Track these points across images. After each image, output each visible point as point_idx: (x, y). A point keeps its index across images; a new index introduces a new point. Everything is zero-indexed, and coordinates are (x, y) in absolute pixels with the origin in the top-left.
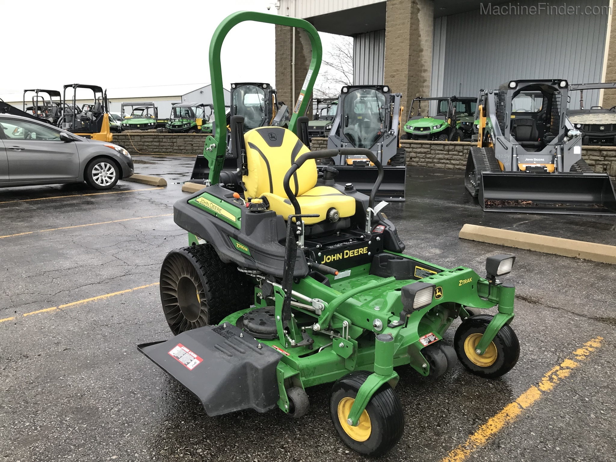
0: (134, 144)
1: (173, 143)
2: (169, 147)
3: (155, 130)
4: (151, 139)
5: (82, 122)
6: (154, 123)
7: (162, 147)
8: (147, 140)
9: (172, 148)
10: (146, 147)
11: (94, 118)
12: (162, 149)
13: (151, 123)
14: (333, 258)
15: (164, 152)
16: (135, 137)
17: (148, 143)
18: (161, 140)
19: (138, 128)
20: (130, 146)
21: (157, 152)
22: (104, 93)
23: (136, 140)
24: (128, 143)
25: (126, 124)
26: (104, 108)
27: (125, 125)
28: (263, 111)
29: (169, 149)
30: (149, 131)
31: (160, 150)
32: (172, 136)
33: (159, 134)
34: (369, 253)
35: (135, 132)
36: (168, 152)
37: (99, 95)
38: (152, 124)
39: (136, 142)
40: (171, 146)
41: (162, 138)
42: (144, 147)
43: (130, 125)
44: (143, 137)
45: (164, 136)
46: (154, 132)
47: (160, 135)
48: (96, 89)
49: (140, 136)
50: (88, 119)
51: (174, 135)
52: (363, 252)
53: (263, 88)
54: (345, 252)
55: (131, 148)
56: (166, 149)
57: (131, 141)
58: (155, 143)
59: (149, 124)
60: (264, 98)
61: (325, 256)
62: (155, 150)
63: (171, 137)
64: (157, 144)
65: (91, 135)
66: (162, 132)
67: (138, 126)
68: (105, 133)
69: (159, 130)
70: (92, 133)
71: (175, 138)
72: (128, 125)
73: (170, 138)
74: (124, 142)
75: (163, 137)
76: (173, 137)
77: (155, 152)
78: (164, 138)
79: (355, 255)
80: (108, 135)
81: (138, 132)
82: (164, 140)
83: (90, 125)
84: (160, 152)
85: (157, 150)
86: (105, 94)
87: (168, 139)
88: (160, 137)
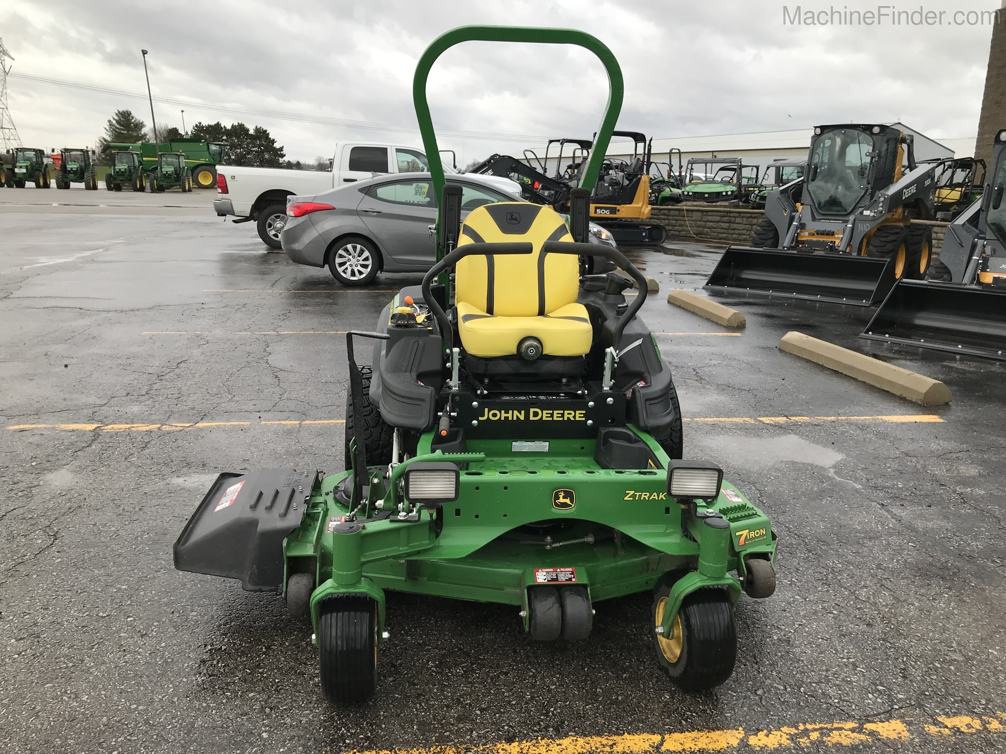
0: (690, 224)
1: (752, 225)
2: (744, 232)
3: (726, 203)
4: (718, 218)
5: (610, 188)
6: (732, 192)
7: (733, 231)
8: (710, 218)
9: (748, 233)
10: (709, 230)
11: (626, 182)
12: (732, 234)
13: (727, 192)
14: (504, 415)
15: (735, 240)
16: (694, 213)
17: (712, 224)
18: (733, 219)
19: (706, 200)
20: (684, 228)
21: (724, 239)
22: (647, 143)
23: (694, 218)
24: (682, 223)
25: (688, 192)
26: (645, 167)
27: (686, 193)
28: (865, 176)
29: (744, 234)
30: (718, 204)
31: (730, 236)
32: (752, 213)
33: (732, 210)
34: (590, 422)
35: (697, 206)
36: (740, 240)
37: (641, 145)
38: (729, 193)
39: (694, 221)
40: (747, 230)
41: (735, 217)
42: (706, 230)
43: (694, 193)
44: (705, 213)
45: (739, 213)
46: (725, 206)
47: (733, 212)
48: (638, 138)
49: (702, 211)
50: (617, 183)
51: (755, 213)
52: (574, 417)
53: (872, 134)
54: (532, 410)
55: (684, 231)
56: (739, 234)
57: (686, 218)
58: (723, 225)
59: (724, 194)
60: (871, 151)
61: (486, 410)
62: (721, 235)
63: (750, 215)
64: (726, 225)
65: (618, 207)
66: (738, 207)
67: (706, 195)
68: (640, 205)
69: (733, 203)
70: (620, 205)
71: (755, 218)
72: (690, 194)
73: (748, 218)
74: (676, 220)
75: (738, 215)
76: (754, 215)
77: (720, 239)
78: (739, 217)
79: (555, 418)
80: (644, 207)
81: (700, 206)
82: (738, 220)
83: (619, 192)
84: (729, 240)
85: (724, 235)
86: (650, 145)
87: (744, 219)
88: (732, 215)
